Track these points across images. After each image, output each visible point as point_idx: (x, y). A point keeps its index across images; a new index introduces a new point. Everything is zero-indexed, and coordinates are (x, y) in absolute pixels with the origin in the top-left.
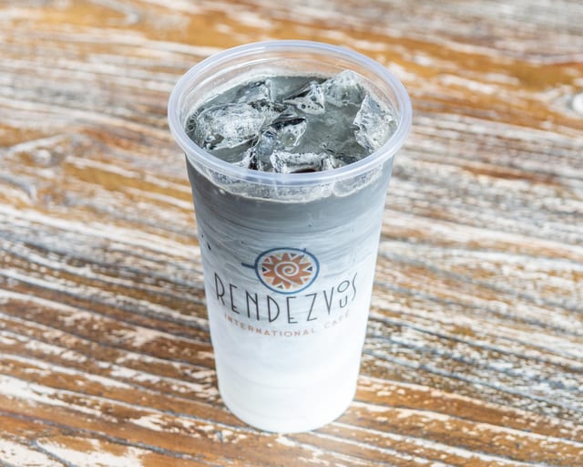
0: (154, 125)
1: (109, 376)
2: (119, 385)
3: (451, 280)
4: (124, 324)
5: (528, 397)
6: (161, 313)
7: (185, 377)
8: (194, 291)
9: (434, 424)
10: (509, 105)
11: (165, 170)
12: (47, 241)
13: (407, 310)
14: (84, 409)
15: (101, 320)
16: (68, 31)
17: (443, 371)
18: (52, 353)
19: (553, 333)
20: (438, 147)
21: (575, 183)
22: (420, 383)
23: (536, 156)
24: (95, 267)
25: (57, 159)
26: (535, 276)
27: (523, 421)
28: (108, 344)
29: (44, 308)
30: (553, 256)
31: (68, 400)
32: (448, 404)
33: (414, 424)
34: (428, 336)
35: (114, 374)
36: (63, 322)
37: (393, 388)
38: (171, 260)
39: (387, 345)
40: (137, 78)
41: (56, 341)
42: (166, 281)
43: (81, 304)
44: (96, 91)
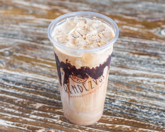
0: (39, 43)
1: (29, 118)
2: (32, 120)
3: (128, 86)
4: (33, 102)
5: (153, 120)
6: (43, 99)
7: (51, 117)
8: (53, 91)
9: (126, 129)
10: (142, 34)
11: (43, 56)
12: (9, 78)
13: (116, 95)
14: (22, 128)
15: (26, 101)
16: (12, 16)
17: (128, 113)
18: (12, 111)
19: (160, 100)
20: (122, 47)
21: (163, 56)
22: (121, 117)
23: (151, 48)
24: (23, 85)
25: (11, 54)
26: (153, 84)
27: (152, 127)
28: (28, 108)
29: (9, 98)
30: (158, 77)
31: (17, 125)
32: (130, 123)
33: (120, 129)
34: (123, 102)
35: (31, 117)
36: (15, 102)
37: (113, 118)
38: (46, 83)
39: (111, 106)
40: (33, 29)
41: (13, 108)
42: (45, 89)
43: (20, 96)
44: (21, 33)
